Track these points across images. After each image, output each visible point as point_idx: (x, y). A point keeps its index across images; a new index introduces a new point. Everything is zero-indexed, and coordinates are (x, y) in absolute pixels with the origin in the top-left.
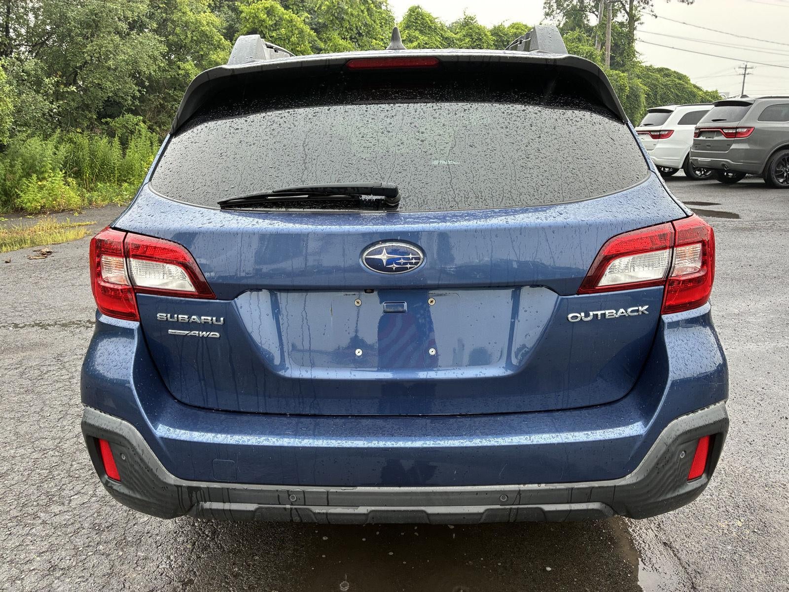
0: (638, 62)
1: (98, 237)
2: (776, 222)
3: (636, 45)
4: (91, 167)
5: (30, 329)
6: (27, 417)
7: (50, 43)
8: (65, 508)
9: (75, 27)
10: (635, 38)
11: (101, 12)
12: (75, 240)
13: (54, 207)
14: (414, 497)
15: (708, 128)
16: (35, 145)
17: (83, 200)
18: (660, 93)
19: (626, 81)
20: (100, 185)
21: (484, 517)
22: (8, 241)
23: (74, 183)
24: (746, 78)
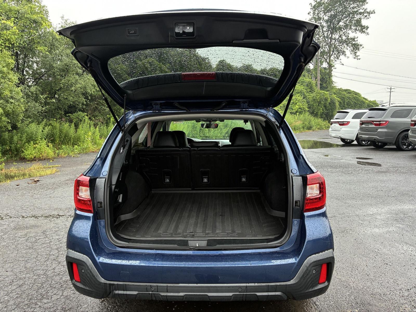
0: (334, 86)
1: (78, 179)
2: (399, 168)
3: (333, 78)
4: (60, 138)
5: (30, 219)
6: (30, 260)
7: (43, 78)
8: (49, 301)
9: (57, 71)
10: (332, 75)
11: (70, 65)
12: (51, 174)
13: (40, 157)
14: (203, 289)
15: (366, 121)
16: (33, 126)
17: (55, 154)
18: (346, 102)
19: (328, 96)
20: (63, 146)
21: (232, 298)
22: (17, 175)
23: (52, 145)
24: (391, 93)
